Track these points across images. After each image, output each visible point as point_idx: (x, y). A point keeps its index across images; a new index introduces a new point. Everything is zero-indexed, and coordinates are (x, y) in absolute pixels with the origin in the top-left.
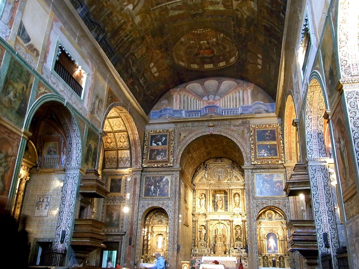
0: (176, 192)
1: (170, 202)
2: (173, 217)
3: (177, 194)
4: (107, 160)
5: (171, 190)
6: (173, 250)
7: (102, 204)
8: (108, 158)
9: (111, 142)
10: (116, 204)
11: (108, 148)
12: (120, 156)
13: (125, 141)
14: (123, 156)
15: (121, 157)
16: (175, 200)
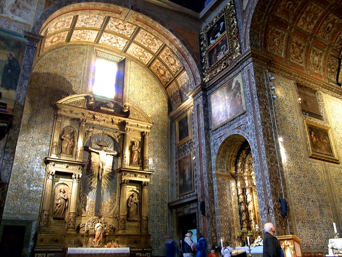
0: (252, 95)
1: (248, 119)
2: (256, 145)
3: (256, 97)
4: (172, 99)
5: (246, 96)
6: (269, 213)
7: (175, 161)
8: (172, 96)
9: (165, 73)
10: (187, 154)
11: (167, 82)
12: (180, 85)
13: (175, 61)
14: (183, 83)
15: (182, 87)
16: (254, 111)
